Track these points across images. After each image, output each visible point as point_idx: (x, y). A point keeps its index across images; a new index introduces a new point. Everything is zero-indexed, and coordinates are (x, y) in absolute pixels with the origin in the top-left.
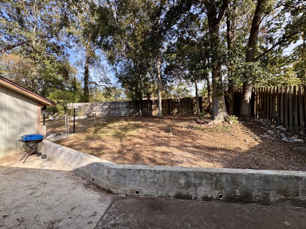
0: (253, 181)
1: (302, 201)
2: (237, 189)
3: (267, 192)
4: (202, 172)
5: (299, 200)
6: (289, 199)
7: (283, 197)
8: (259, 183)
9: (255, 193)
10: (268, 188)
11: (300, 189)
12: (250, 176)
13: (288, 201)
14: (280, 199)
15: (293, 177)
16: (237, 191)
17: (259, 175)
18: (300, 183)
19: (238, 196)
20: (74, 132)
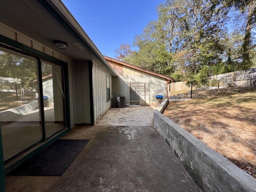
0: (204, 164)
2: (191, 160)
12: (202, 155)
16: (191, 163)
17: (211, 161)
19: (192, 169)
20: (191, 97)
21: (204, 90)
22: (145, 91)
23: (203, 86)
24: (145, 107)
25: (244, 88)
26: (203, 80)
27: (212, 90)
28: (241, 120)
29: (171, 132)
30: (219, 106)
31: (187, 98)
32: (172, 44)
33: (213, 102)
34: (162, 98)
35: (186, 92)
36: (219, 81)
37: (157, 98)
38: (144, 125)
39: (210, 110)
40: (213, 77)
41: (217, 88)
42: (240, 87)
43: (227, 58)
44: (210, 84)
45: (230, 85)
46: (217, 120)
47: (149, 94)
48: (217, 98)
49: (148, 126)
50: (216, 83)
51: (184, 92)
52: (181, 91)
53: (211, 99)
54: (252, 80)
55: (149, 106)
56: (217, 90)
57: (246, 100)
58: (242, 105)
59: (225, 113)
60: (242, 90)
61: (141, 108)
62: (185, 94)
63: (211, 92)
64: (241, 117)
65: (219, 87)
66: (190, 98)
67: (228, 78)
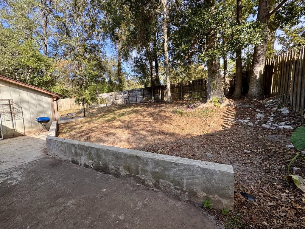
0: (109, 156)
1: (141, 179)
2: (100, 161)
3: (118, 167)
4: (82, 145)
5: (139, 178)
6: (133, 176)
7: (128, 173)
8: (113, 158)
9: (111, 166)
10: (118, 164)
11: (139, 168)
12: (107, 151)
13: (132, 177)
14: (127, 175)
15: (134, 156)
16: (101, 162)
17: (112, 152)
18: (139, 163)
19: (101, 167)
20: (85, 116)
21: (94, 107)
22: (11, 113)
23: (93, 104)
24: (16, 138)
25: (121, 105)
26: (93, 97)
27: (102, 108)
28: (122, 128)
29: (78, 150)
30: (108, 121)
31: (81, 117)
32: (48, 46)
33: (104, 119)
34: (48, 121)
35: (76, 111)
36: (105, 99)
37: (39, 122)
38: (32, 161)
39: (104, 125)
40: (100, 95)
41: (105, 105)
42: (119, 105)
43: (109, 78)
44: (99, 101)
45: (113, 103)
46: (110, 132)
47: (22, 117)
48: (106, 114)
49: (40, 159)
50: (103, 101)
51: (75, 111)
52: (70, 110)
53: (101, 117)
54: (125, 99)
55: (25, 135)
56: (105, 107)
57: (123, 115)
58: (122, 118)
59: (113, 125)
60: (121, 107)
61: (9, 141)
62: (76, 113)
63: (101, 110)
64: (122, 126)
65: (106, 105)
66: (83, 117)
67: (111, 97)
